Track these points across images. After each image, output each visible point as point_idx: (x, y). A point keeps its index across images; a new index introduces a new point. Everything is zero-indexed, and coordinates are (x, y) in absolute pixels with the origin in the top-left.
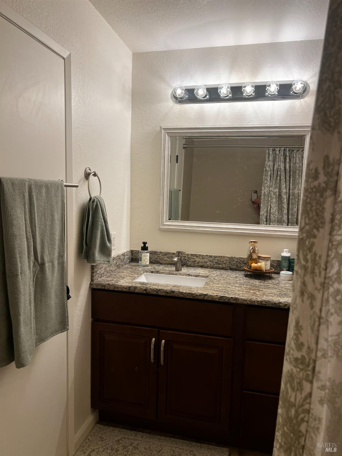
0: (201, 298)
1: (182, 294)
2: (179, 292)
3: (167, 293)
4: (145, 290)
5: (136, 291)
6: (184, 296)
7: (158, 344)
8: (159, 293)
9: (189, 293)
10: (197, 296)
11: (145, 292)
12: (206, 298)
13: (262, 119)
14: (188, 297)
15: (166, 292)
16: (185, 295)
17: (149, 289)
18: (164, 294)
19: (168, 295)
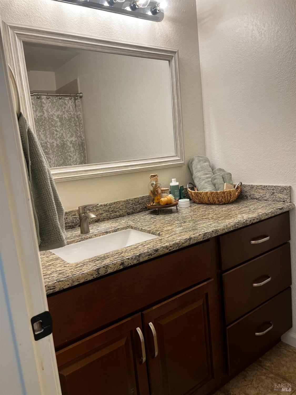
0: (186, 244)
1: (168, 249)
2: (163, 247)
3: (151, 255)
4: (122, 264)
5: (110, 271)
6: (170, 250)
7: (146, 331)
8: (141, 260)
9: (174, 244)
10: (183, 243)
11: (122, 267)
12: (192, 242)
13: (128, 37)
14: (174, 250)
15: (149, 255)
16: (170, 248)
17: (126, 260)
18: (146, 258)
19: (151, 257)
